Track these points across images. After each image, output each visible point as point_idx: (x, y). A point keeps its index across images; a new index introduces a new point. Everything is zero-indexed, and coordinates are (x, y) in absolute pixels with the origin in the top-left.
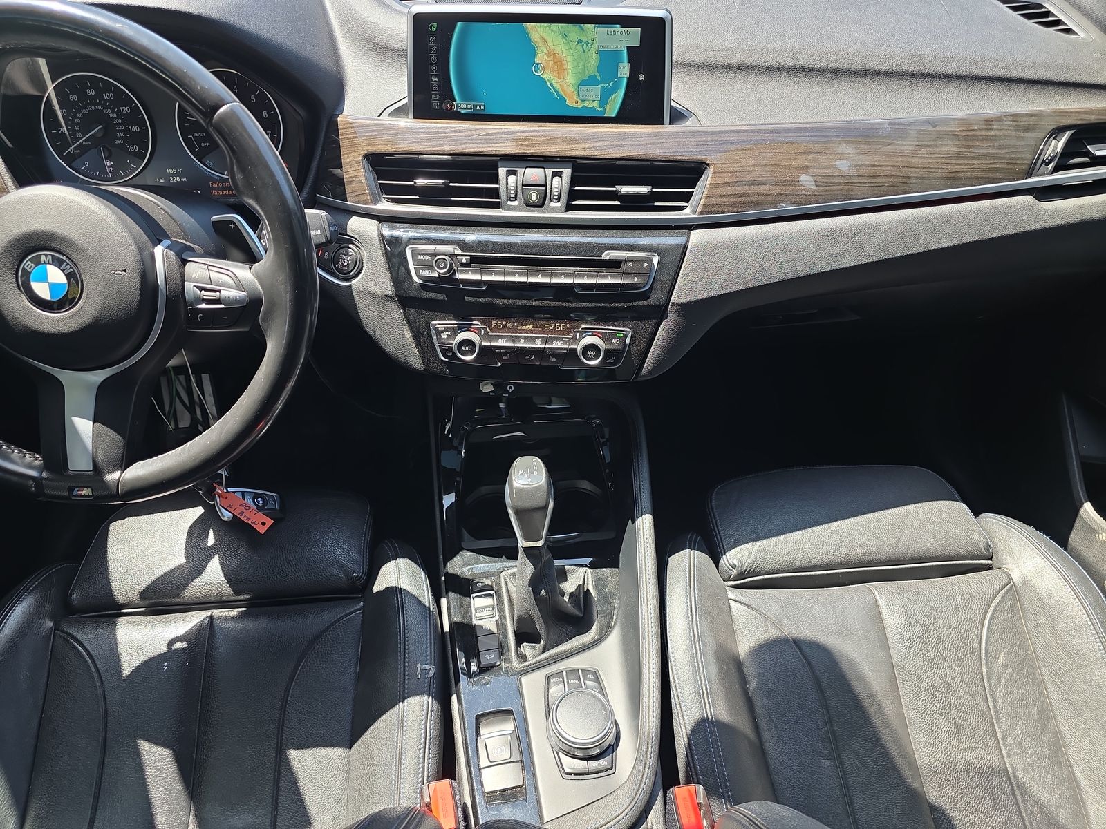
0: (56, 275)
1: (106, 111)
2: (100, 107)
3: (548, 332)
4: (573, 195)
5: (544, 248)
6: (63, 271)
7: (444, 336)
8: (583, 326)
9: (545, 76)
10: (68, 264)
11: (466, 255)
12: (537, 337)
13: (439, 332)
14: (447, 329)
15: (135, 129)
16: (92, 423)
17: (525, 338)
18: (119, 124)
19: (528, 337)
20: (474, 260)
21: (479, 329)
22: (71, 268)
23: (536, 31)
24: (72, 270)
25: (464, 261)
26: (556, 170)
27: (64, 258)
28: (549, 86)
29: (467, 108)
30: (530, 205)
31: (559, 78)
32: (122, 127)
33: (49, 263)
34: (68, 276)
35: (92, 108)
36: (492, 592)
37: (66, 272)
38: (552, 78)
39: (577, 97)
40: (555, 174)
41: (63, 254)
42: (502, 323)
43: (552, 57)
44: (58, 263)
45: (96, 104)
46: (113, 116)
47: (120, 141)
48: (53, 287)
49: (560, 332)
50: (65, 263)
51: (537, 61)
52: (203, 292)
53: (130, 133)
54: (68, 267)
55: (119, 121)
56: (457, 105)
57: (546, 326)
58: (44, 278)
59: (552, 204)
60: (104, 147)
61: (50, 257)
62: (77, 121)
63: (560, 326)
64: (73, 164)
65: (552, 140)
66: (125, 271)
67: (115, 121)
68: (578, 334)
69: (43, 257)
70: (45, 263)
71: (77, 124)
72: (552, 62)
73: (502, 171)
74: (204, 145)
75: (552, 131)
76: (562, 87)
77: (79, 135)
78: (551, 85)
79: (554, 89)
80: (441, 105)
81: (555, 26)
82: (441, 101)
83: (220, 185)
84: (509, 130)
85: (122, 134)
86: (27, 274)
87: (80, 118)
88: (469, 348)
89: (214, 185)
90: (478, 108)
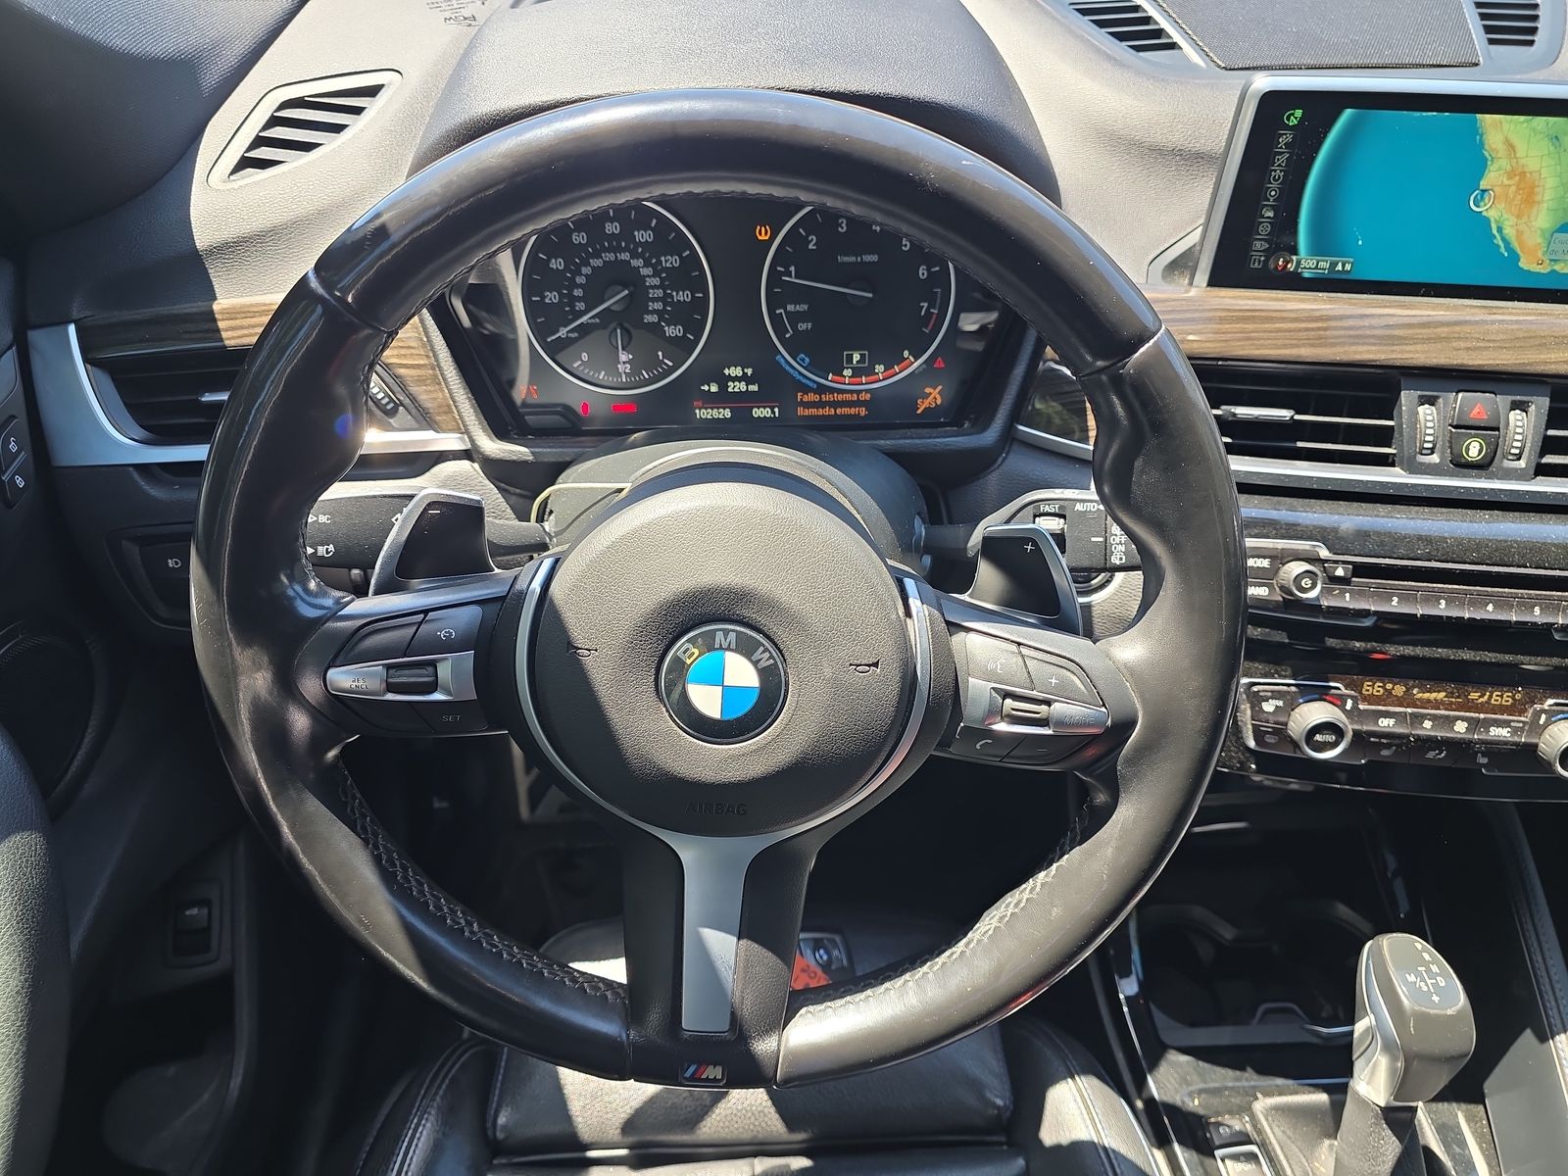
0: (742, 673)
1: (635, 263)
2: (625, 256)
3: (1479, 708)
4: (1549, 445)
5: (1501, 551)
6: (755, 663)
7: (1268, 707)
8: (1551, 701)
9: (1492, 214)
10: (766, 650)
11: (1344, 562)
12: (1458, 718)
13: (1256, 700)
14: (1276, 695)
15: (683, 296)
16: (735, 939)
17: (1433, 718)
18: (655, 287)
19: (1442, 716)
20: (1360, 570)
21: (1343, 699)
22: (771, 657)
23: (1495, 128)
24: (772, 661)
25: (1340, 572)
26: (1518, 398)
27: (759, 637)
28: (1495, 231)
29: (1316, 268)
30: (1462, 465)
31: (1519, 217)
32: (659, 293)
33: (729, 649)
34: (764, 673)
35: (610, 257)
36: (1254, 1148)
37: (760, 666)
38: (1505, 216)
39: (1544, 253)
40: (1515, 406)
41: (759, 631)
42: (1384, 687)
43: (1517, 178)
44: (746, 649)
45: (618, 249)
46: (645, 271)
47: (654, 318)
48: (729, 693)
49: (1502, 709)
50: (761, 649)
51: (1483, 184)
52: (1008, 701)
53: (672, 304)
54: (767, 655)
55: (656, 281)
56: (1299, 263)
57: (1474, 696)
58: (716, 678)
59: (1507, 464)
60: (623, 328)
61: (732, 636)
62: (581, 280)
63: (1502, 696)
64: (558, 357)
65: (1518, 341)
66: (876, 665)
67: (649, 282)
68: (1543, 716)
69: (719, 636)
70: (721, 648)
71: (581, 286)
72: (1513, 188)
73: (1407, 397)
74: (802, 327)
75: (1517, 322)
76: (1519, 234)
77: (580, 306)
78: (1500, 230)
79: (1503, 239)
80: (1266, 262)
81: (1540, 122)
82: (1269, 253)
83: (817, 398)
84: (1430, 319)
85: (658, 306)
86: (680, 668)
87: (586, 276)
88: (1331, 738)
89: (805, 399)
90: (1339, 267)
